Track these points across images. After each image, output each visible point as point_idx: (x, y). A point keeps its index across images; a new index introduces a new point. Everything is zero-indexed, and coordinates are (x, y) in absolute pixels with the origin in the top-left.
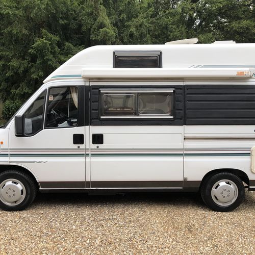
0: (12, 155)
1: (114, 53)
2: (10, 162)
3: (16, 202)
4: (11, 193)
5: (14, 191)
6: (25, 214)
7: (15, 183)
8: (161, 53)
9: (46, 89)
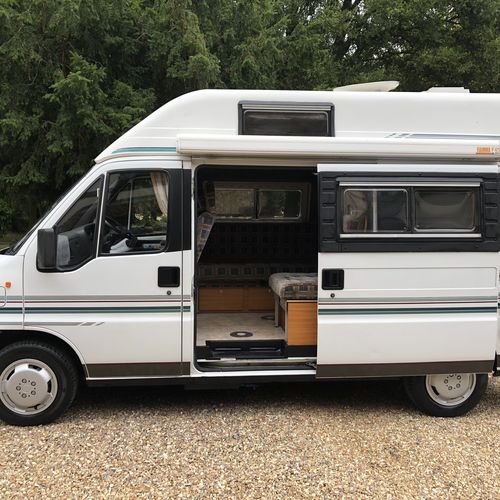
0: (29, 310)
1: (240, 105)
2: (26, 324)
3: (35, 407)
4: (27, 388)
5: (34, 384)
6: (56, 431)
7: (35, 367)
8: (332, 107)
9: (103, 176)
